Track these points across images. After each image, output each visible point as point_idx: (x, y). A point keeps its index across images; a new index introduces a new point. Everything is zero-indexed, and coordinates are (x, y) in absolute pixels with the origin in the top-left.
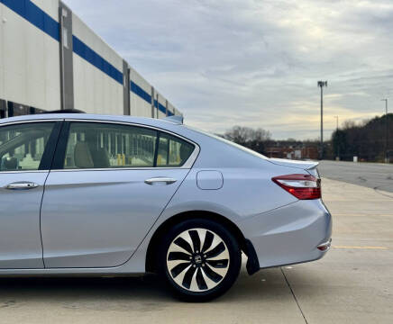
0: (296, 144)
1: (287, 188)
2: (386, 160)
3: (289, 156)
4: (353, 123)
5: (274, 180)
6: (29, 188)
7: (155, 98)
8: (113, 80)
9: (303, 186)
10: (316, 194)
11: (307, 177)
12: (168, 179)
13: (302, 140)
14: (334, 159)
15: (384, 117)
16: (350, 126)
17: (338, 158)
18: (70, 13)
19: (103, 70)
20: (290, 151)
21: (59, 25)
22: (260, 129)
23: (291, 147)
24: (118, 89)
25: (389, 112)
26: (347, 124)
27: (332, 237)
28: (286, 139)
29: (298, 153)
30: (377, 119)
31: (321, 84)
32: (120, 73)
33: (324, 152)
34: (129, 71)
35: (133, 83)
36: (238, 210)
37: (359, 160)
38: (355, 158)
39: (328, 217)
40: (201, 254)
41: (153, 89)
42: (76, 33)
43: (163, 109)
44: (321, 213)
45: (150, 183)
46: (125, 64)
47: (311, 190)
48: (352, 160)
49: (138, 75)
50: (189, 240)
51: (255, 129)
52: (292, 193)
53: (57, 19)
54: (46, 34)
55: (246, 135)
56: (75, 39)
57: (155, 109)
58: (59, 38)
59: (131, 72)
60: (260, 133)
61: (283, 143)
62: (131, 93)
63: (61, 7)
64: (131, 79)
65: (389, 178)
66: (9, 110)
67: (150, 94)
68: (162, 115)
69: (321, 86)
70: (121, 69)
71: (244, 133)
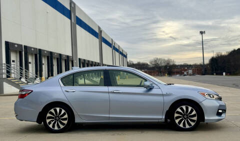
0: (189, 67)
3: (185, 73)
7: (114, 45)
8: (94, 37)
14: (213, 74)
16: (219, 55)
17: (215, 74)
18: (74, 4)
20: (185, 70)
21: (70, 11)
22: (169, 59)
23: (186, 68)
24: (96, 41)
28: (182, 64)
29: (190, 71)
30: (234, 51)
32: (97, 33)
33: (205, 70)
34: (101, 31)
35: (103, 38)
37: (226, 75)
38: (224, 74)
41: (112, 40)
42: (77, 15)
43: (117, 50)
46: (99, 28)
48: (222, 75)
49: (105, 33)
51: (166, 59)
53: (69, 9)
54: (65, 17)
55: (161, 63)
56: (77, 18)
57: (114, 51)
58: (70, 18)
60: (169, 61)
61: (181, 66)
62: (103, 43)
63: (71, 3)
64: (103, 36)
66: (50, 56)
67: (111, 43)
68: (117, 54)
69: (202, 34)
70: (97, 31)
71: (160, 62)
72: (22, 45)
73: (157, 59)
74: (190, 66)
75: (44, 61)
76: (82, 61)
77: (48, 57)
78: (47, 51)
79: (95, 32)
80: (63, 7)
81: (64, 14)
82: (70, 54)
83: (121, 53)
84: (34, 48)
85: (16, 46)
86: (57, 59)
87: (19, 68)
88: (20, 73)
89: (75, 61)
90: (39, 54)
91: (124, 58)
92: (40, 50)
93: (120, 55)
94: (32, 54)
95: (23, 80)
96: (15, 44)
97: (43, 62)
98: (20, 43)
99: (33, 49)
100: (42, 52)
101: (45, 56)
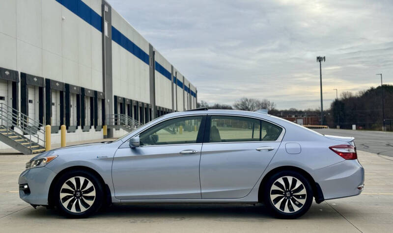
1: (338, 153)
2: (383, 128)
4: (351, 94)
5: (331, 148)
6: (193, 154)
7: (174, 75)
8: (142, 61)
9: (347, 152)
10: (354, 156)
11: (349, 146)
12: (270, 148)
13: (303, 110)
15: (379, 88)
16: (347, 97)
17: (338, 127)
18: (110, 8)
19: (134, 53)
20: (292, 120)
21: (102, 19)
22: (265, 100)
23: (293, 116)
24: (145, 68)
25: (384, 84)
26: (345, 94)
27: (364, 183)
28: (288, 109)
30: (372, 90)
31: (320, 59)
32: (147, 55)
33: (324, 121)
35: (157, 63)
36: (310, 166)
37: (357, 129)
38: (354, 127)
39: (362, 170)
40: (290, 191)
41: (172, 67)
42: (114, 24)
43: (181, 84)
44: (358, 168)
45: (259, 150)
46: (151, 47)
47: (352, 154)
48: (351, 128)
49: (161, 56)
50: (283, 183)
52: (341, 156)
53: (100, 13)
55: (252, 107)
57: (175, 85)
58: (102, 30)
59: (155, 53)
61: (286, 112)
62: (156, 72)
63: (104, 4)
64: (156, 60)
65: (388, 145)
66: (66, 91)
67: (170, 72)
68: (180, 90)
69: (320, 61)
70: (147, 52)
71: (251, 104)
72: (16, 72)
73: (247, 100)
74: (301, 112)
75: (55, 99)
76: (119, 100)
77: (61, 93)
78: (59, 83)
79: (144, 53)
80: (91, 11)
81: (91, 23)
82: (99, 88)
83: (187, 89)
84: (38, 78)
85: (7, 73)
86: (78, 96)
87: (11, 110)
88: (13, 119)
89: (107, 101)
90: (46, 87)
91: (192, 97)
92: (48, 81)
93: (186, 92)
94: (34, 87)
95: (18, 130)
96: (6, 70)
97: (53, 101)
98: (15, 69)
99: (35, 79)
100: (52, 84)
101: (56, 91)
